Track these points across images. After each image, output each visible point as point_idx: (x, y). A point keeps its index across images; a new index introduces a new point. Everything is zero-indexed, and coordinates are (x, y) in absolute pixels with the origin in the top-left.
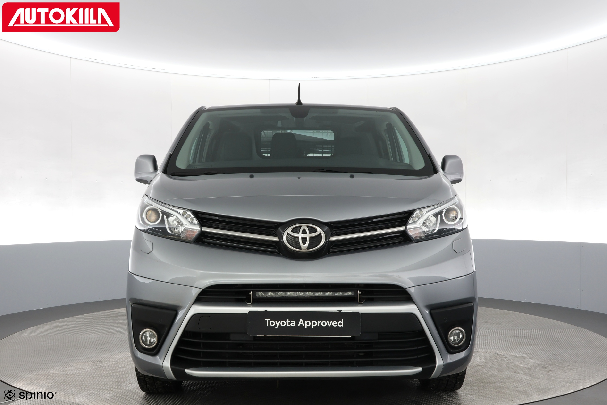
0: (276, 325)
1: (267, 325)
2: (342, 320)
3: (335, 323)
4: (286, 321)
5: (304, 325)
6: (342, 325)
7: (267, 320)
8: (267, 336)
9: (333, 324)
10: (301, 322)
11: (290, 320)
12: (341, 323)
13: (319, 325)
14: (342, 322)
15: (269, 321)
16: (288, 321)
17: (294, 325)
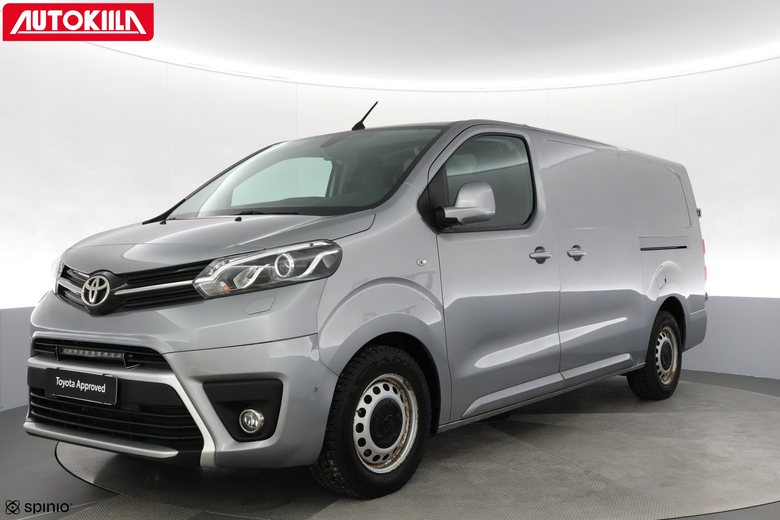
0: (62, 385)
1: (57, 384)
2: (105, 384)
3: (100, 387)
4: (69, 381)
5: (80, 388)
6: (104, 391)
7: (58, 378)
9: (99, 388)
10: (79, 384)
11: (72, 381)
12: (102, 389)
13: (89, 389)
14: (104, 387)
15: (59, 380)
17: (74, 386)
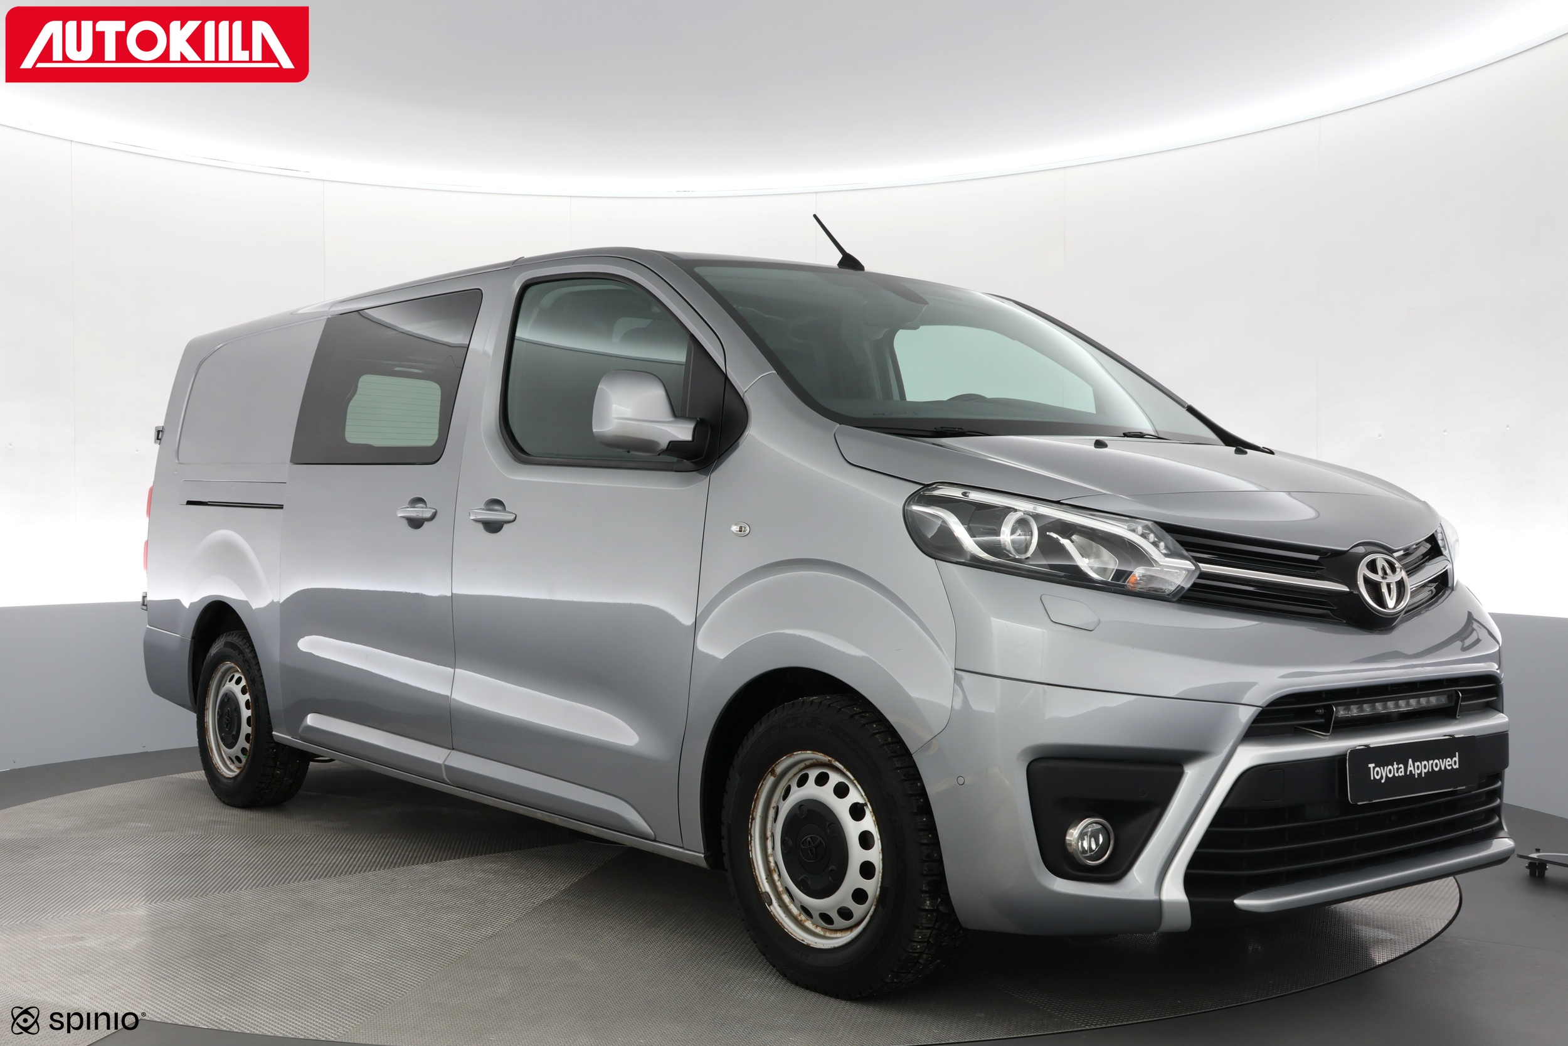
0: (1382, 777)
1: (1372, 778)
2: (1457, 753)
3: (1448, 761)
4: (1393, 765)
5: (1413, 773)
6: (1457, 766)
7: (1371, 766)
8: (1374, 801)
9: (1448, 764)
10: (1410, 766)
11: (1398, 764)
12: (1451, 763)
13: (1431, 771)
14: (1456, 759)
15: (1374, 768)
16: (1395, 766)
17: (1403, 774)
